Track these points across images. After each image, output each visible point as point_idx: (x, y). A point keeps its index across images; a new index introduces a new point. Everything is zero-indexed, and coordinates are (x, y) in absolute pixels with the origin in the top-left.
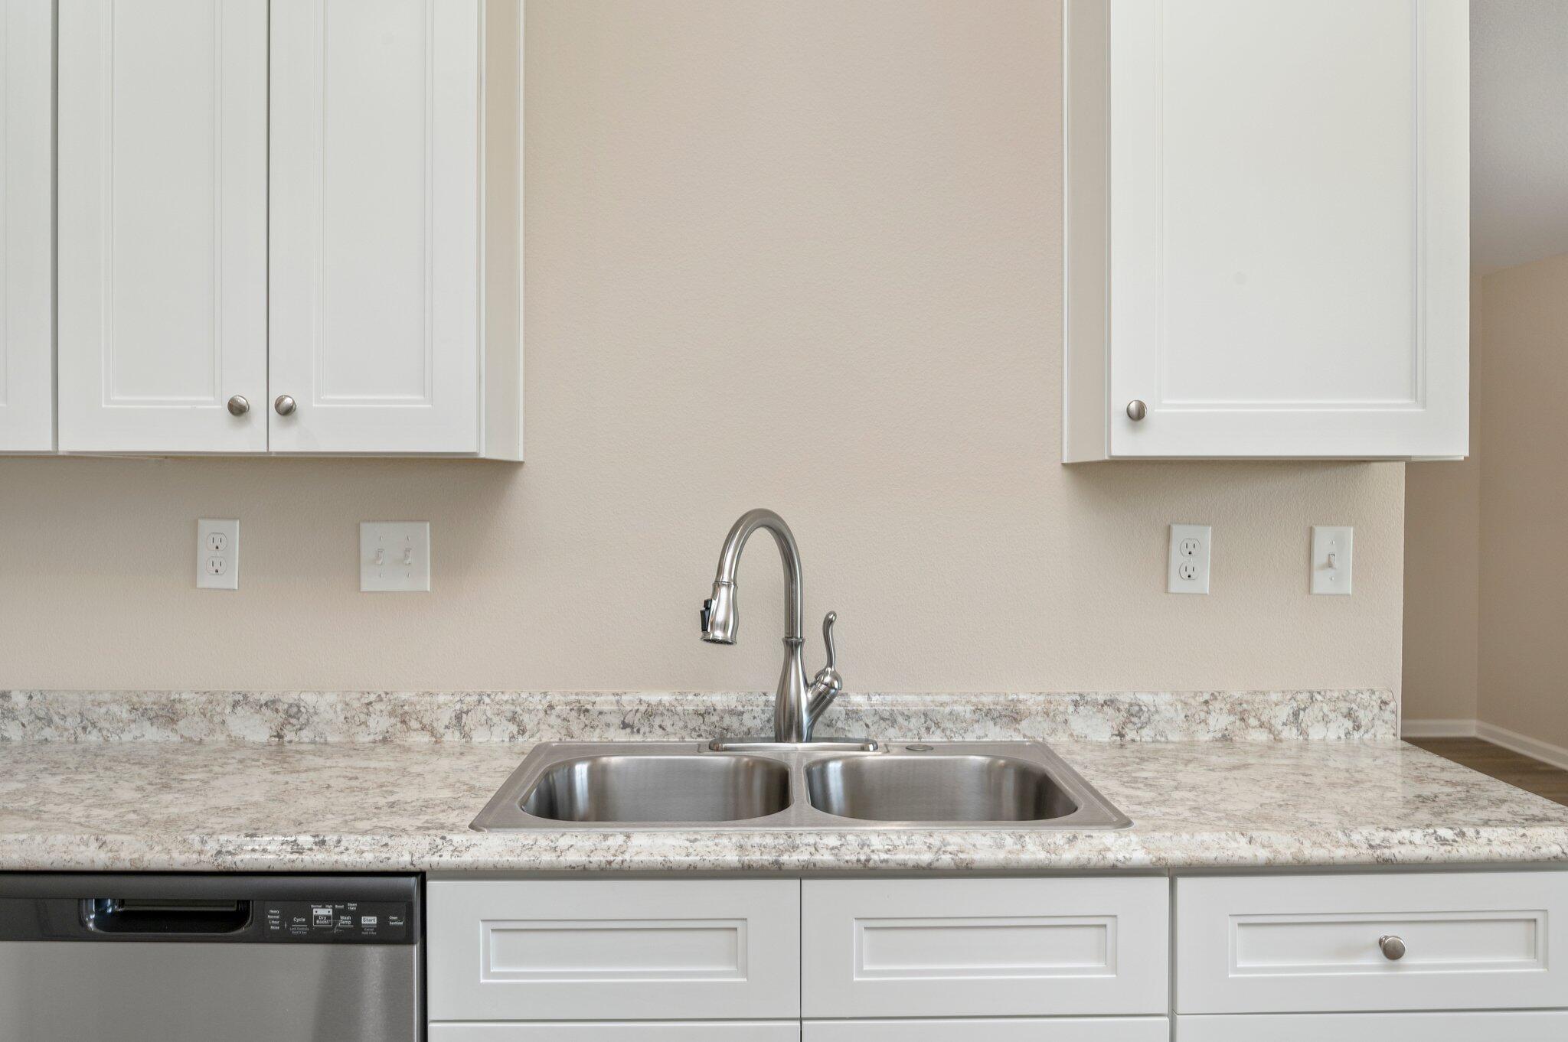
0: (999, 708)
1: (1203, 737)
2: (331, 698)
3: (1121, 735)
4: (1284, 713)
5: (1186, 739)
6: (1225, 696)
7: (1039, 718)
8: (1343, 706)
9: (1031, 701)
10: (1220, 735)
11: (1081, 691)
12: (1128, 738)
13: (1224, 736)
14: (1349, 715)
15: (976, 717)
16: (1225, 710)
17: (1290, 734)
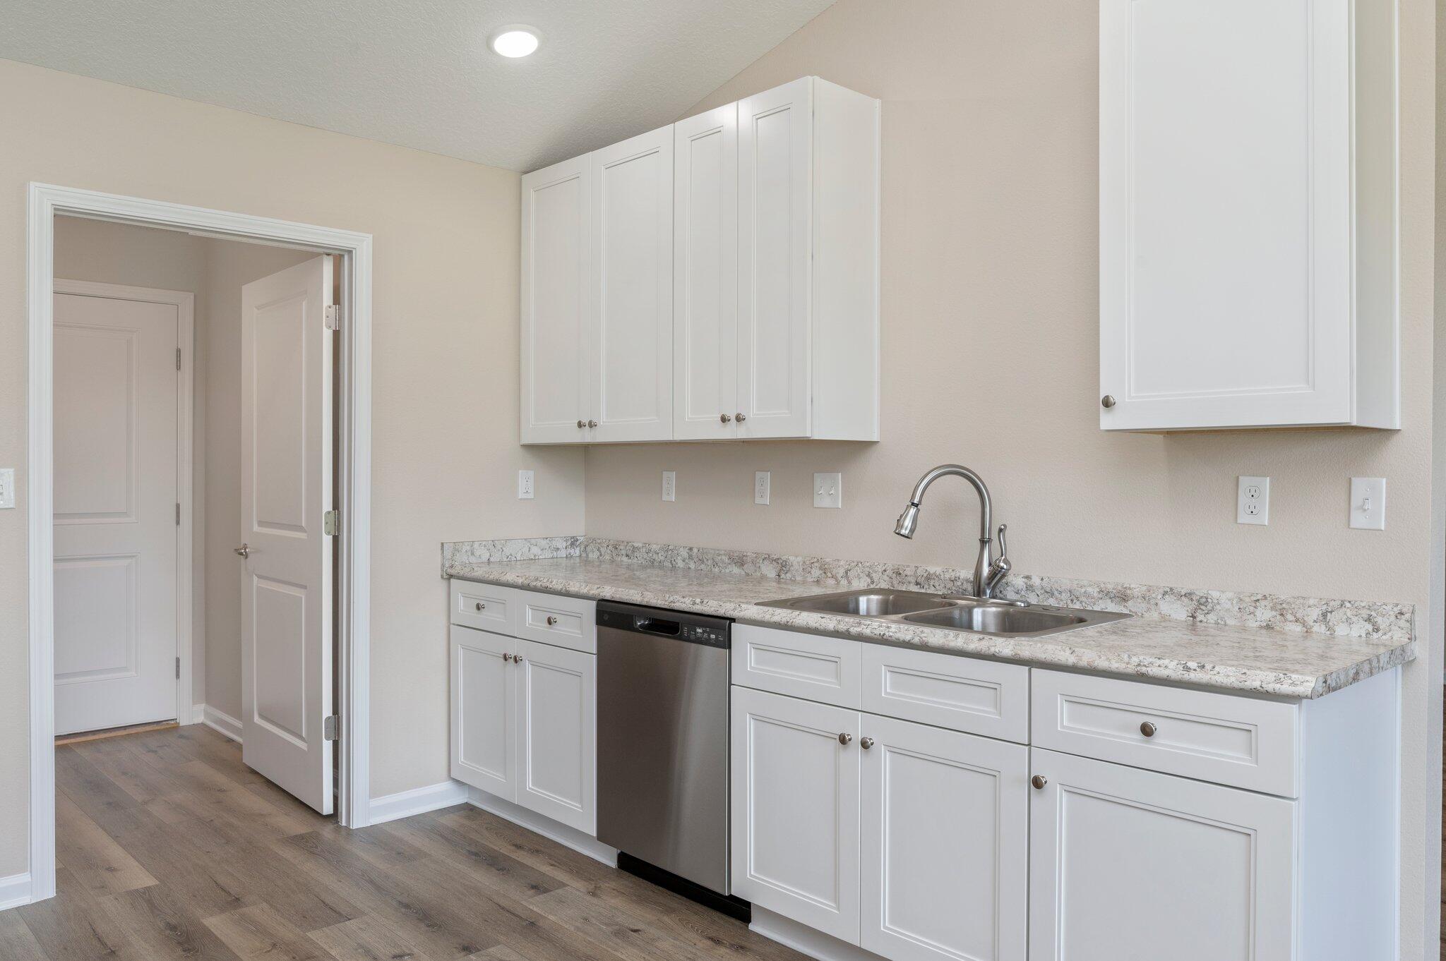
0: (1114, 591)
1: (1252, 624)
2: (800, 559)
3: (1194, 617)
4: (1315, 613)
5: (1239, 624)
6: (1274, 597)
7: (1139, 601)
8: (1365, 613)
9: (1137, 590)
10: (1265, 624)
11: (1171, 586)
12: (1198, 619)
13: (1268, 625)
14: (1369, 620)
15: (1100, 596)
16: (1268, 607)
17: (1319, 629)
